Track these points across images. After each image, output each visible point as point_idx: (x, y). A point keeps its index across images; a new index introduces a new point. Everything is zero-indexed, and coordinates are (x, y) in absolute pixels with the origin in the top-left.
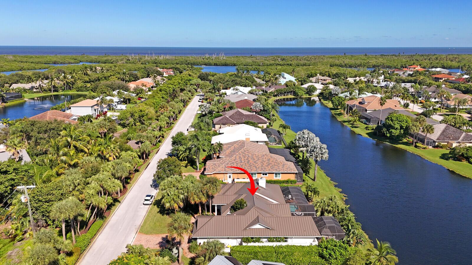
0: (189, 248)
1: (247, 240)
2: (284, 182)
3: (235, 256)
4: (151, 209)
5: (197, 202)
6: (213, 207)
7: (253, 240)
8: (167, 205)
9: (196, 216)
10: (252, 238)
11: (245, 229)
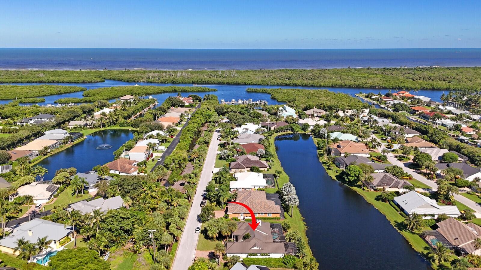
0: (223, 258)
1: (251, 255)
2: (273, 219)
3: (245, 262)
4: (200, 236)
5: (226, 235)
6: (234, 236)
7: (253, 255)
8: (210, 235)
9: (224, 240)
10: (253, 254)
11: (250, 249)
